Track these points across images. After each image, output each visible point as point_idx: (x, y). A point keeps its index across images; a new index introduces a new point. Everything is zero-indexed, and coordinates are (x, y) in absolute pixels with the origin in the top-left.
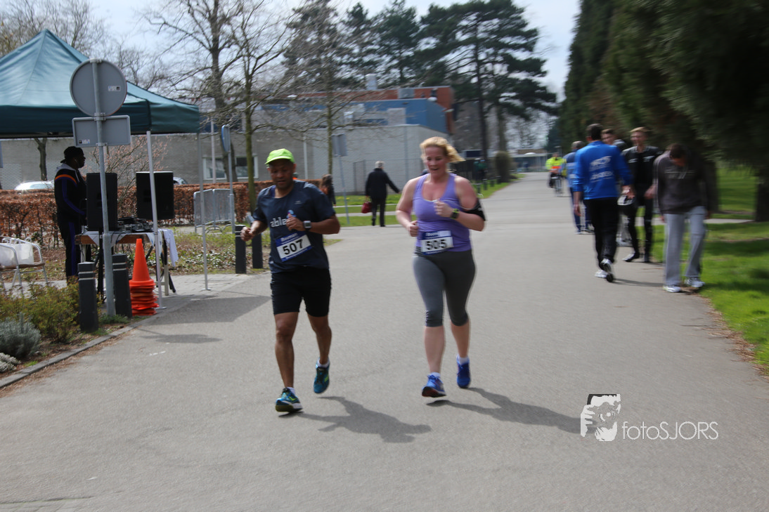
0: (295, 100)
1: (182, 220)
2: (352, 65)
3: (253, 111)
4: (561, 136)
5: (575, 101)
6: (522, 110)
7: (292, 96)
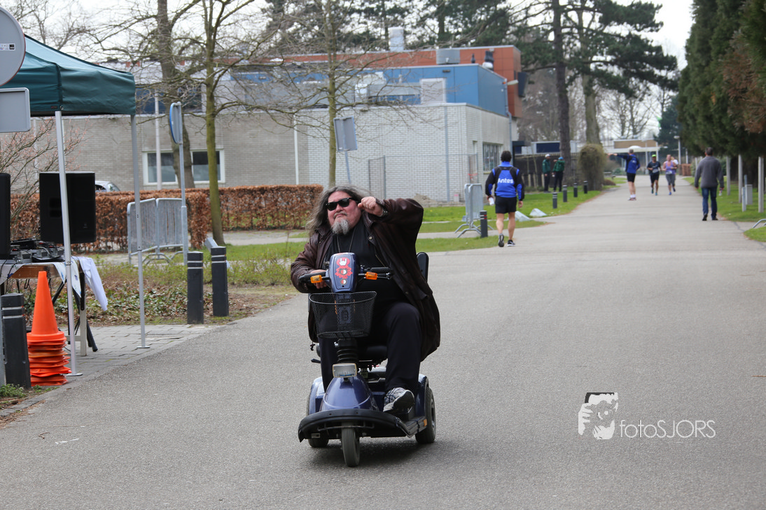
0: (281, 66)
1: (109, 244)
2: (368, 13)
3: (217, 82)
4: (681, 120)
5: (701, 68)
6: (623, 81)
7: (277, 60)
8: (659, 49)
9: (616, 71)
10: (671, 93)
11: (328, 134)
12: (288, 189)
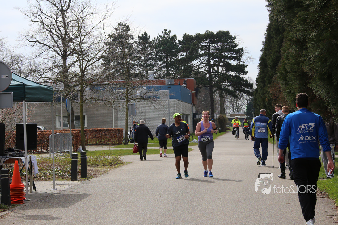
0: (108, 84)
1: (43, 150)
2: (141, 66)
3: (84, 90)
4: (254, 107)
5: (262, 88)
6: (234, 92)
7: (107, 82)
8: (247, 81)
9: (231, 88)
10: (251, 97)
11: (125, 110)
12: (110, 130)
